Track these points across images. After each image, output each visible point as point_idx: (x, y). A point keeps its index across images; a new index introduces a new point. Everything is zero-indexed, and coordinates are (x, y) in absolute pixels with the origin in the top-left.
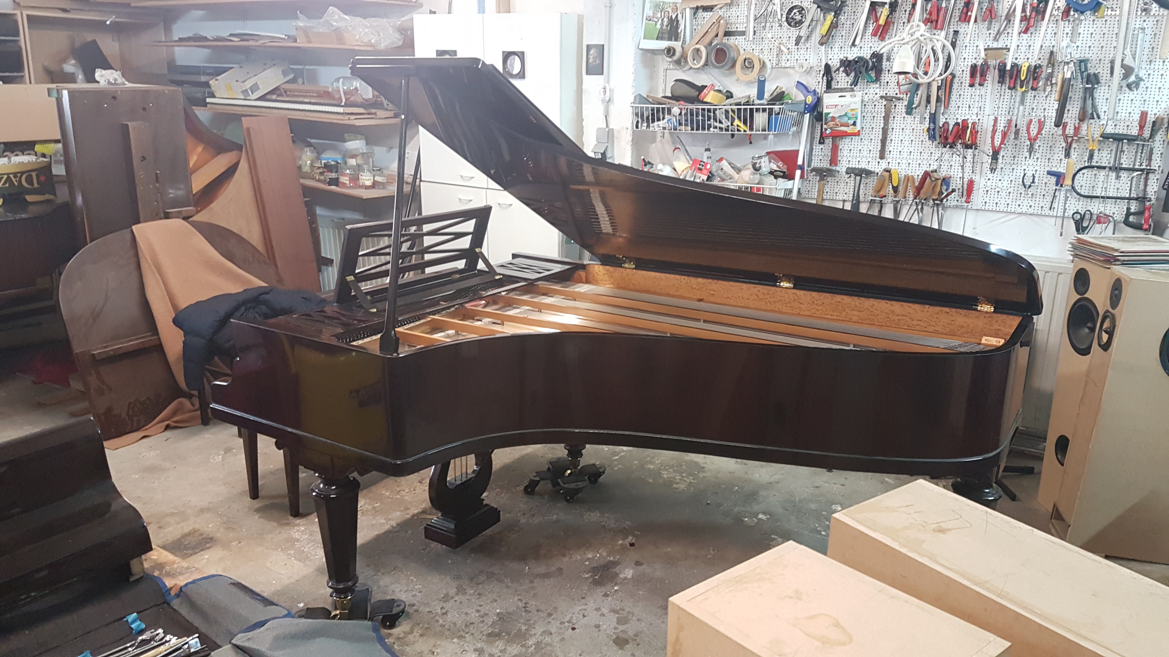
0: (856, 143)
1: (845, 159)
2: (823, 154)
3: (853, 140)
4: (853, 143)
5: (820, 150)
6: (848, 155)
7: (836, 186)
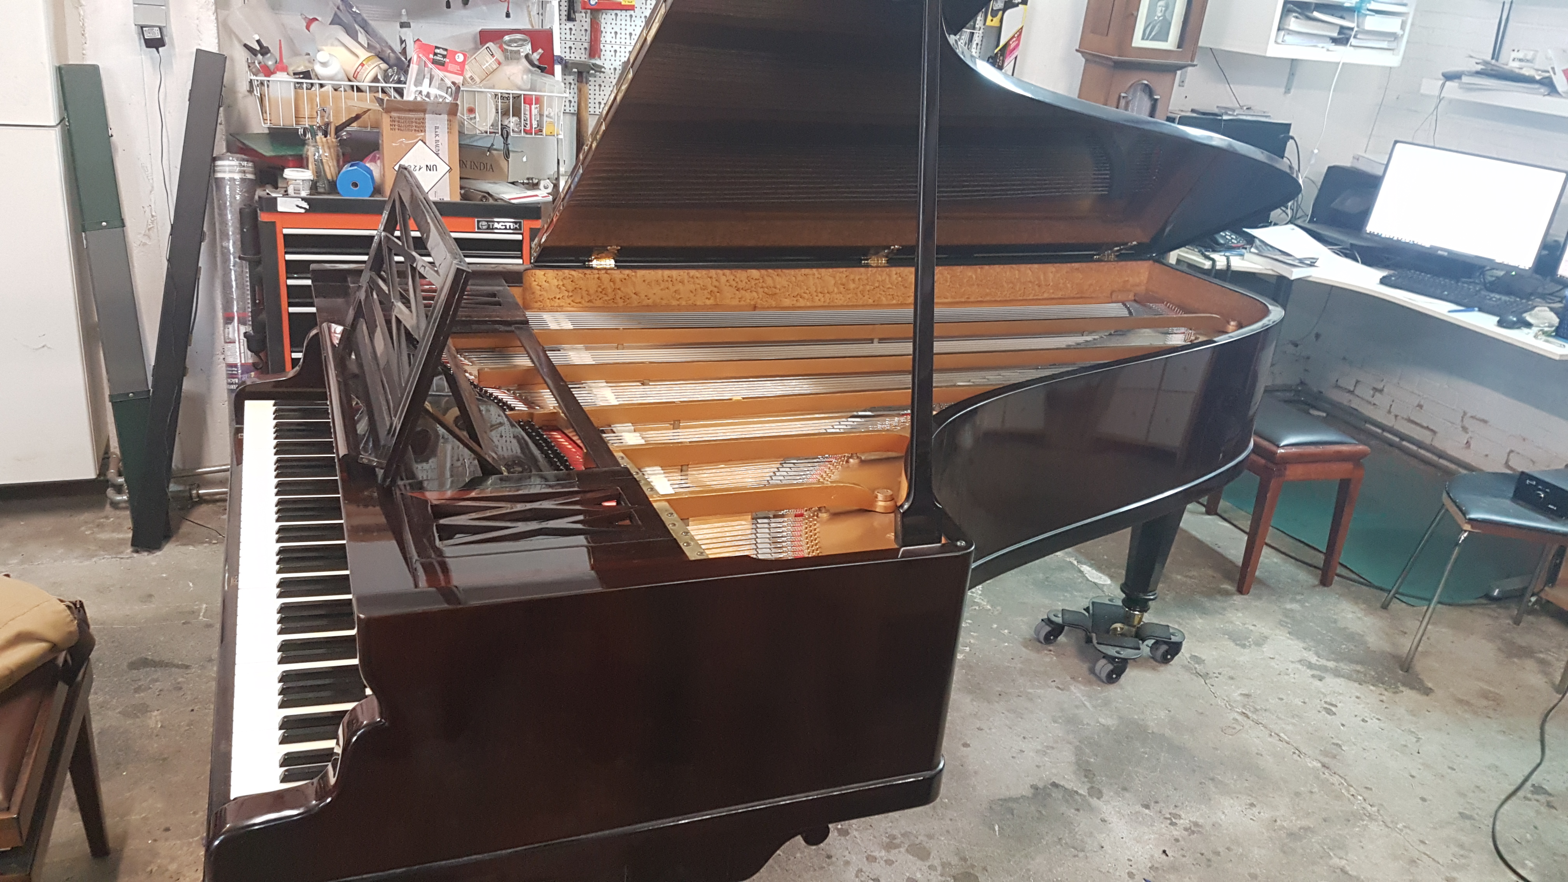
0: (623, 22)
1: (608, 47)
2: (573, 37)
3: (619, 17)
4: (619, 22)
5: (568, 31)
6: (613, 41)
7: (597, 92)
